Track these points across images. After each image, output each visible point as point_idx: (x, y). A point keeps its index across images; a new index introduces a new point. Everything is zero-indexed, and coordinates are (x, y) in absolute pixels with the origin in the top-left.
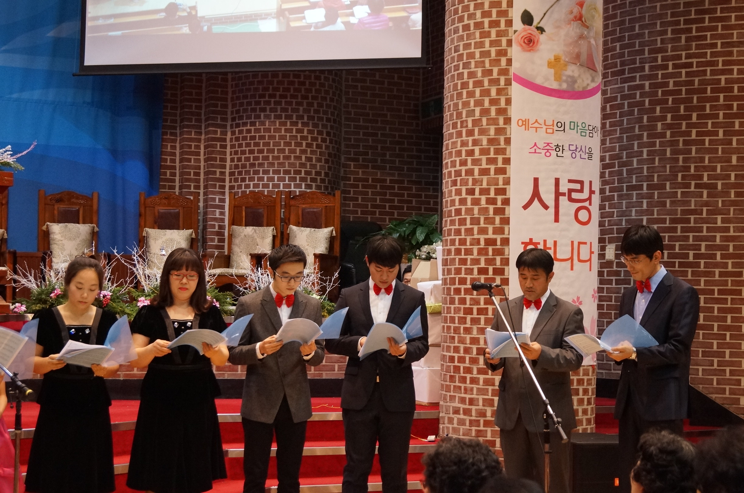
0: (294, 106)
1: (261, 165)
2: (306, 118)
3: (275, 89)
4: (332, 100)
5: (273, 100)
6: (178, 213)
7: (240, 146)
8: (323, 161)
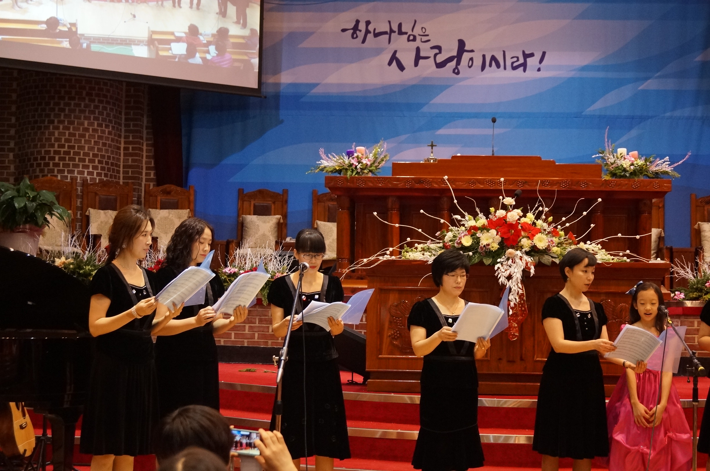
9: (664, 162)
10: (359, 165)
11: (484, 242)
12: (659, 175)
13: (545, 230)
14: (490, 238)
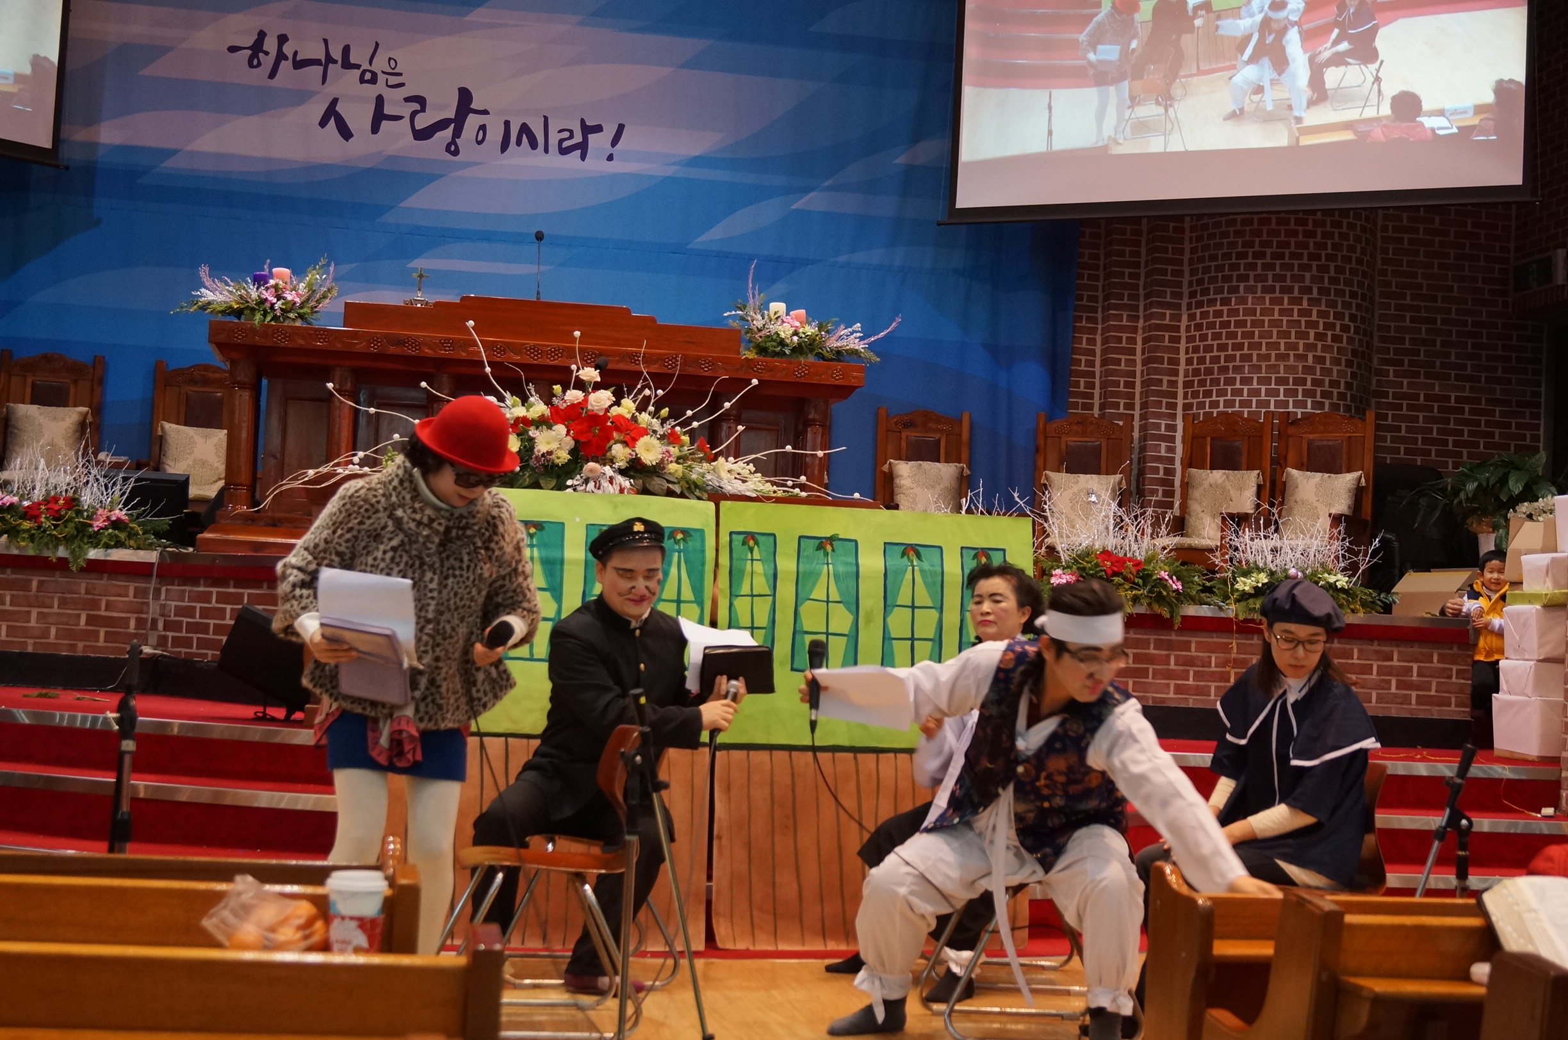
0: (1296, 272)
1: (1237, 369)
2: (1315, 291)
3: (1263, 244)
4: (1360, 262)
5: (1260, 262)
6: (1099, 447)
7: (1204, 338)
8: (1343, 363)
9: (852, 333)
10: (280, 303)
11: (541, 447)
12: (843, 355)
13: (655, 432)
14: (555, 439)
